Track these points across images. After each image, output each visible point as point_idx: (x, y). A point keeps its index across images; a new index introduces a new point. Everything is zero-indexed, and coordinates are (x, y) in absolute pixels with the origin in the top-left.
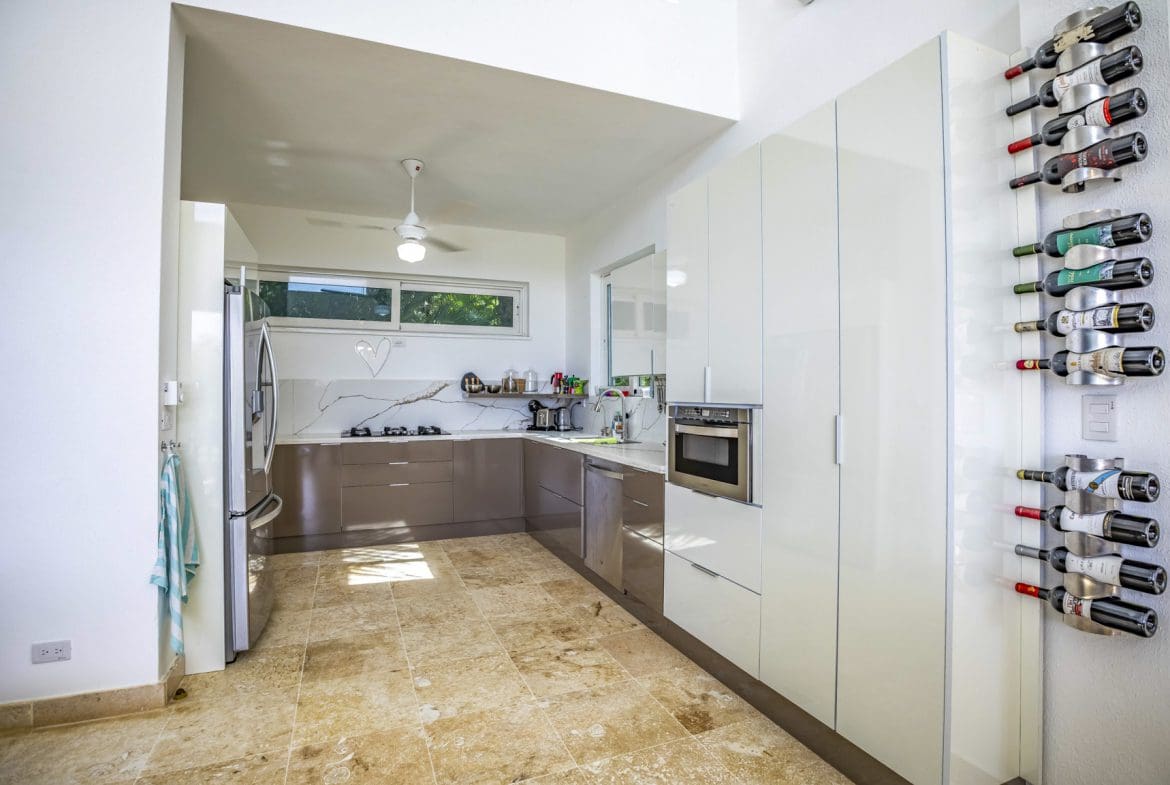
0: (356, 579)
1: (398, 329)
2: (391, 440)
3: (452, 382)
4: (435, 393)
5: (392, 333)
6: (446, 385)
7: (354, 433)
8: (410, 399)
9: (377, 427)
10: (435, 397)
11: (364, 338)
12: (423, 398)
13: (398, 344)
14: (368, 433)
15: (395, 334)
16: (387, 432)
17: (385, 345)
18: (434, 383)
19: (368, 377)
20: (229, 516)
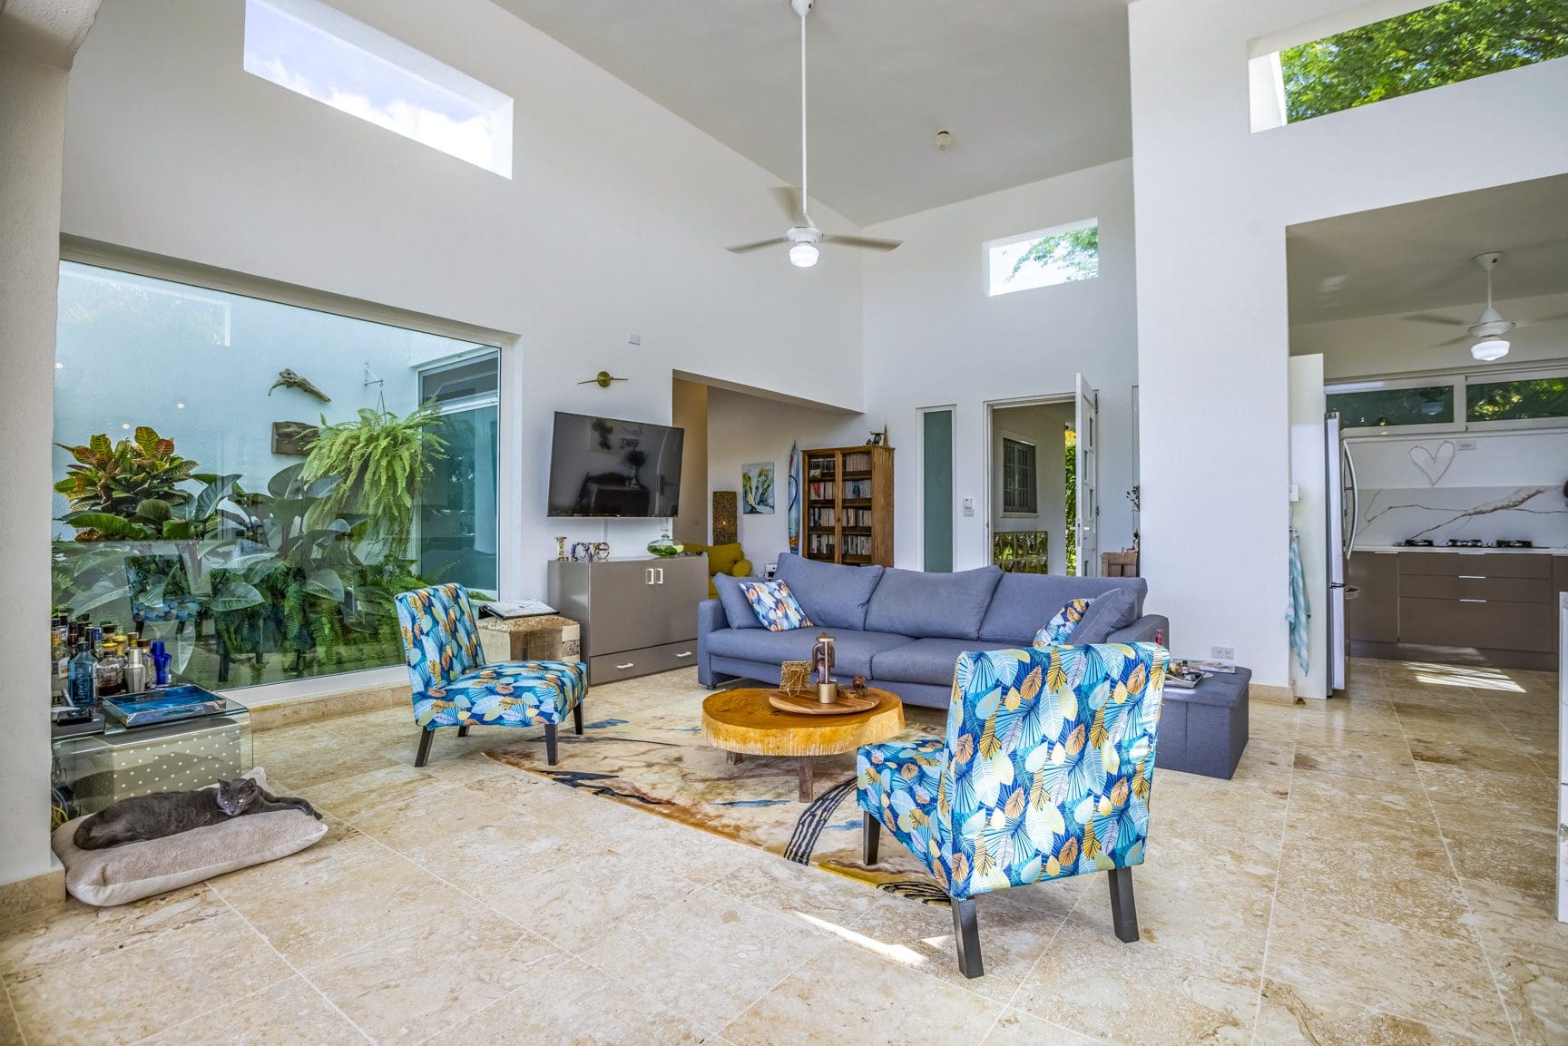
0: (1422, 679)
1: (1464, 429)
2: (1462, 551)
3: (1548, 489)
4: (1524, 500)
5: (1457, 436)
6: (1538, 492)
7: (1410, 543)
8: (1484, 509)
9: (1441, 538)
10: (1521, 507)
11: (1417, 443)
12: (1502, 508)
13: (1466, 446)
14: (1430, 544)
15: (1461, 435)
16: (1454, 543)
17: (1446, 450)
18: (1520, 490)
19: (1428, 486)
20: (1330, 586)
